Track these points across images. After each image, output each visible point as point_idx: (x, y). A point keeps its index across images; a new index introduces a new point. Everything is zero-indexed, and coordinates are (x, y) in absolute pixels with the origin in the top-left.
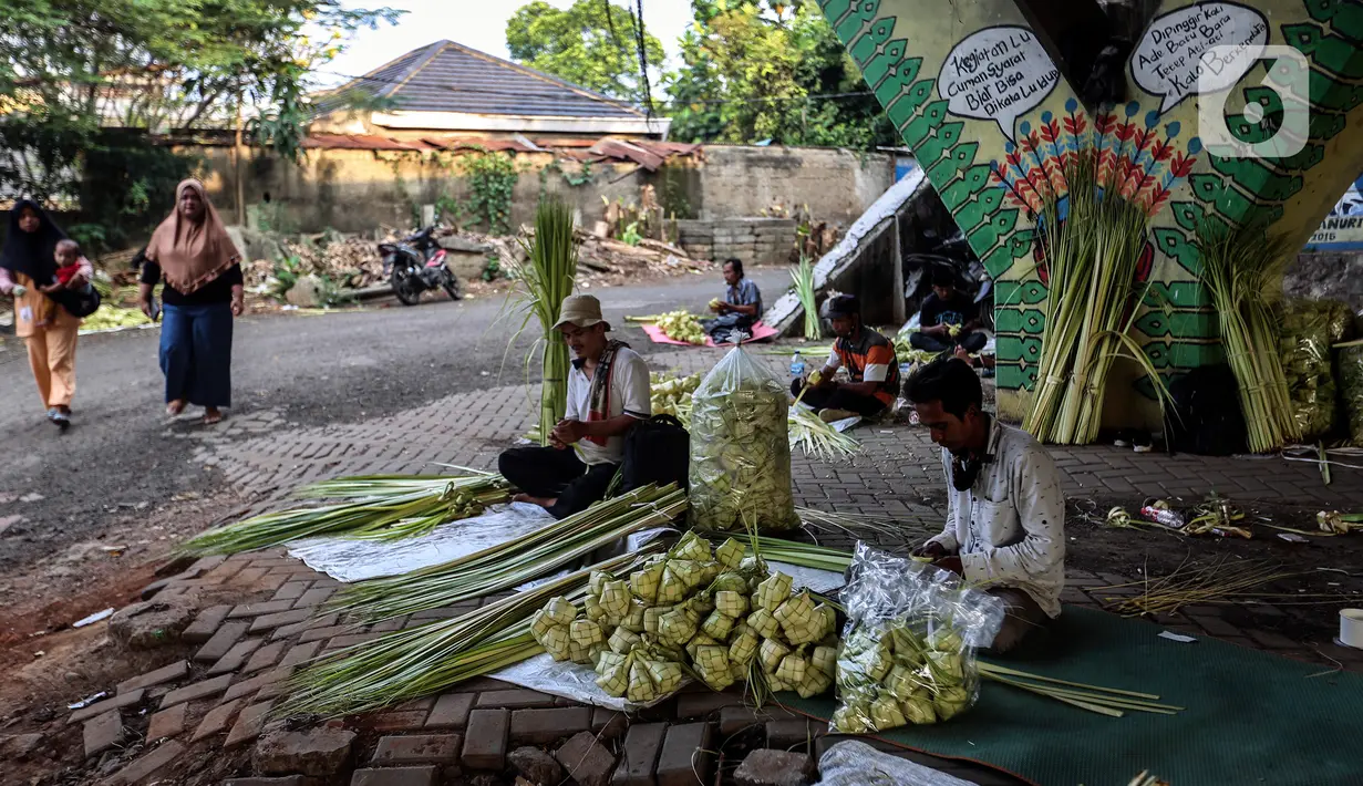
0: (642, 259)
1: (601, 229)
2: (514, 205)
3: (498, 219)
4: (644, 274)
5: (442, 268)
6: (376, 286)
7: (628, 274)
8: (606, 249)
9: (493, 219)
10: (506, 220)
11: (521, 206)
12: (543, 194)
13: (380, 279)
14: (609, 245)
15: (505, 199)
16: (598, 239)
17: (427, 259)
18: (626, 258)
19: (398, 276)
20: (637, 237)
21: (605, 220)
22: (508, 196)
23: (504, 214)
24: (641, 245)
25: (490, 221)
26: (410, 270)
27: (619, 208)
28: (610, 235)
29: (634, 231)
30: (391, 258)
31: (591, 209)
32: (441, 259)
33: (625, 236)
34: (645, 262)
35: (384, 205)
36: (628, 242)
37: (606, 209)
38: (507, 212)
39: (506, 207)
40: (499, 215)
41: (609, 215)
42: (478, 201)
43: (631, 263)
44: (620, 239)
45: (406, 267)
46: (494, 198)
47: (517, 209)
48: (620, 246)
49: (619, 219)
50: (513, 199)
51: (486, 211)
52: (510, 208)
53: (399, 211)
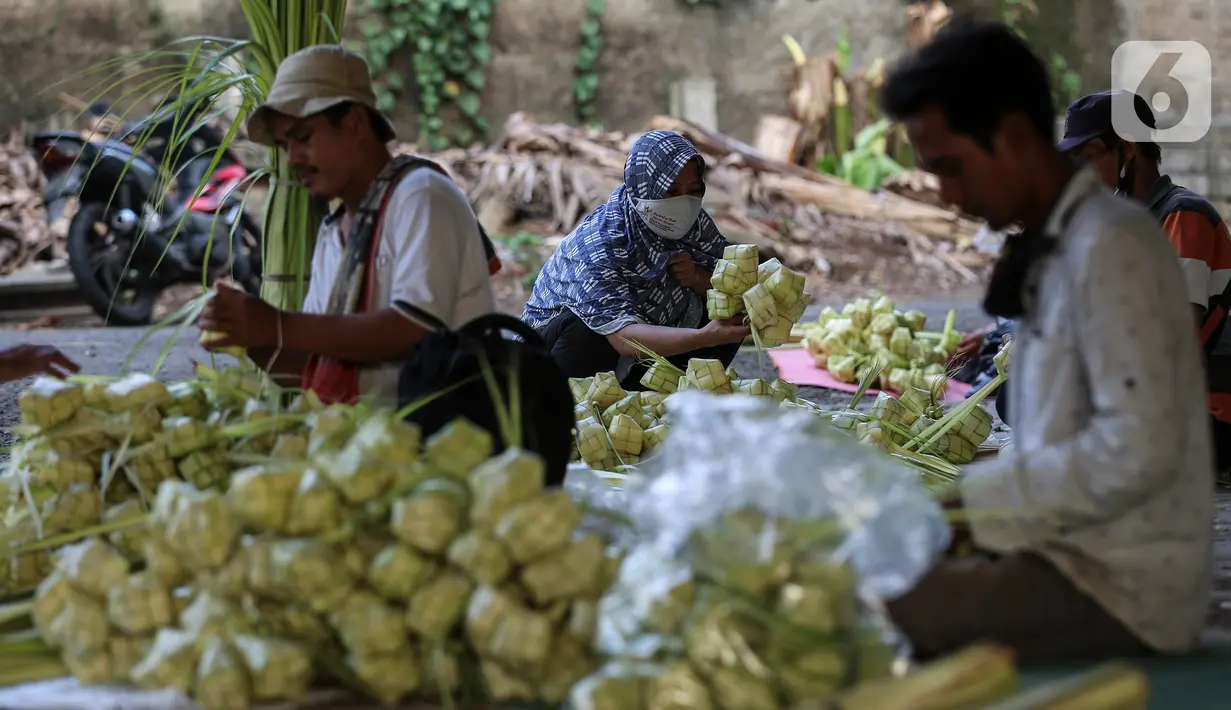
0: (891, 230)
1: (774, 140)
2: (501, 61)
3: (446, 101)
4: (893, 276)
5: (233, 217)
6: (33, 273)
7: (838, 274)
8: (778, 197)
9: (431, 100)
10: (471, 105)
11: (520, 63)
12: (590, 29)
13: (46, 256)
14: (793, 184)
15: (473, 39)
16: (755, 167)
17: (184, 188)
18: (844, 228)
19: (91, 235)
20: (887, 164)
21: (791, 113)
22: (481, 29)
23: (468, 88)
24: (896, 189)
25: (420, 107)
26: (128, 216)
27: (835, 73)
28: (803, 157)
29: (879, 146)
30: (71, 179)
31: (747, 81)
32: (227, 191)
33: (849, 160)
34: (902, 241)
35: (88, 48)
36: (856, 181)
37: (794, 78)
38: (477, 80)
39: (475, 63)
40: (452, 89)
41: (803, 97)
42: (386, 45)
43: (855, 242)
44: (833, 168)
45: (117, 206)
46: (435, 35)
47: (511, 74)
48: (826, 190)
49: (832, 108)
50: (498, 43)
51: (410, 73)
52: (488, 71)
53: (132, 68)
